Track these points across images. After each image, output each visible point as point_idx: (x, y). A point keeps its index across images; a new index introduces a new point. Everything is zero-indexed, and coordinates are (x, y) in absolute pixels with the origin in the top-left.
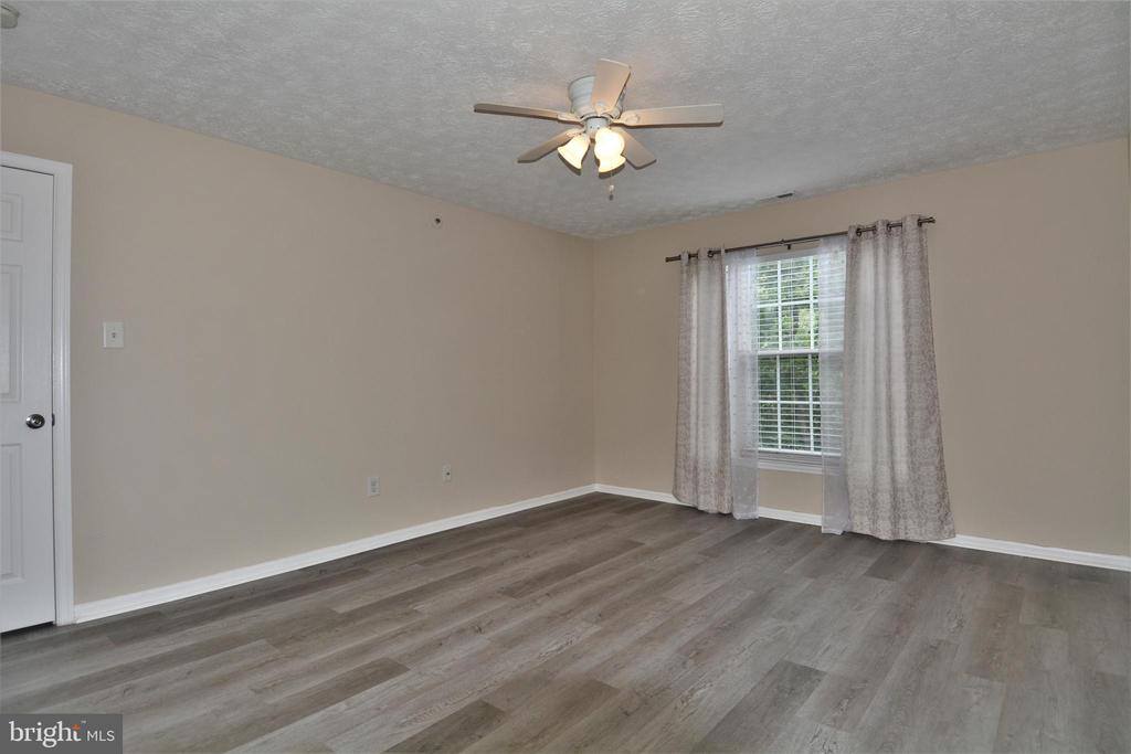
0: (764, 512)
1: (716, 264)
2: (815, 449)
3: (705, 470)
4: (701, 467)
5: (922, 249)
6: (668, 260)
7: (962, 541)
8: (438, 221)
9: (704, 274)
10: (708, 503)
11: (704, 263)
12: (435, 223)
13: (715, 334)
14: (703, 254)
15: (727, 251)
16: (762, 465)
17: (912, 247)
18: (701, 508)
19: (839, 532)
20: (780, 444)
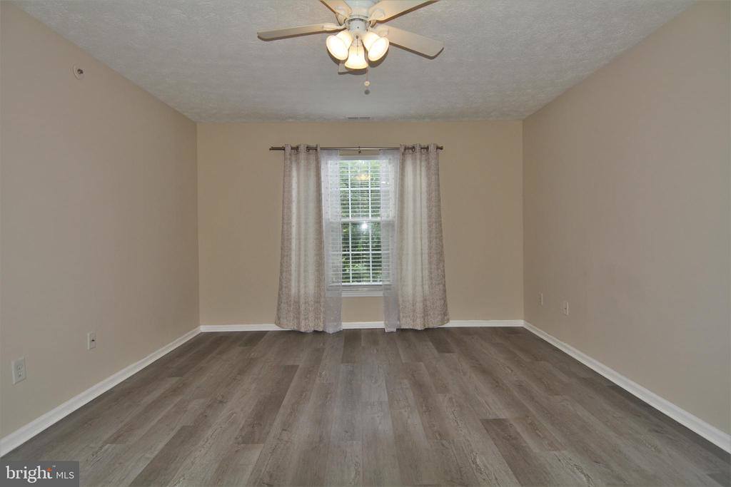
0: (346, 325)
1: (312, 157)
2: (373, 281)
3: (305, 303)
4: (302, 301)
5: (437, 164)
6: (273, 149)
7: (453, 324)
8: (81, 72)
9: (303, 163)
10: (307, 326)
11: (303, 155)
12: (77, 74)
13: (312, 205)
14: (302, 149)
15: (322, 149)
16: (344, 295)
17: (433, 162)
18: (303, 330)
19: (395, 330)
20: (351, 279)
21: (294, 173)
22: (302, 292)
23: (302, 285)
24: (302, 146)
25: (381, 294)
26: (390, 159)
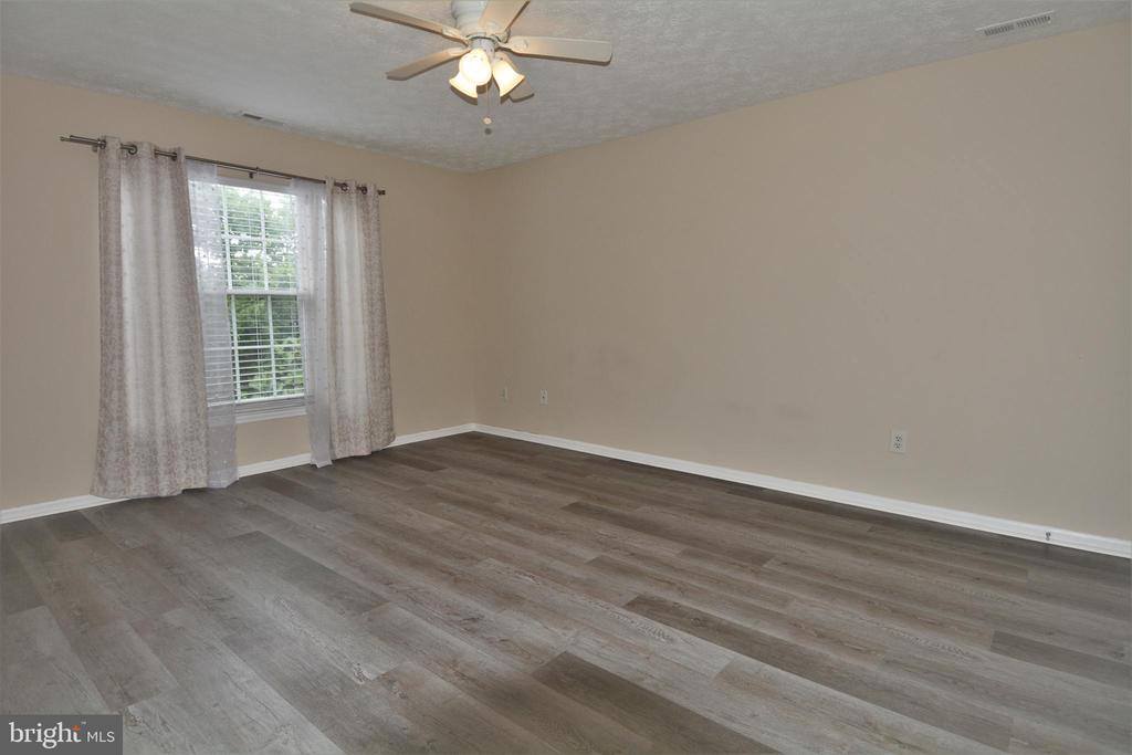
1: (167, 170)
2: (278, 394)
4: (160, 440)
11: (145, 162)
14: (144, 151)
15: (188, 158)
16: (240, 420)
18: (164, 494)
19: (330, 463)
21: (125, 195)
22: (160, 423)
23: (159, 410)
24: (146, 145)
25: (302, 411)
26: (307, 196)
